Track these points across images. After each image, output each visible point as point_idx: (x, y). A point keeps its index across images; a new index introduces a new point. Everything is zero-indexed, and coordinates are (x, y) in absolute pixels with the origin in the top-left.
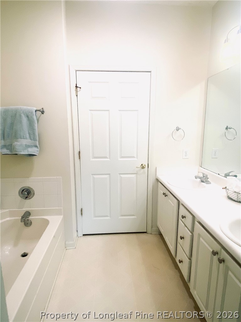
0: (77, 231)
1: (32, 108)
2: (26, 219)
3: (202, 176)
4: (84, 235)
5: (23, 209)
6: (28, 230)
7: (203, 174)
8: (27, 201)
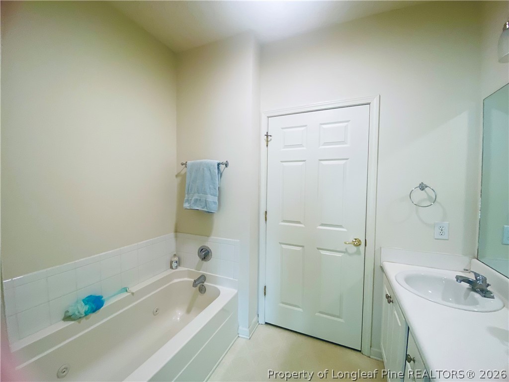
0: (258, 315)
1: (212, 161)
2: (200, 284)
3: (475, 279)
4: (266, 323)
5: (200, 272)
6: (201, 298)
7: (476, 275)
8: (205, 263)
